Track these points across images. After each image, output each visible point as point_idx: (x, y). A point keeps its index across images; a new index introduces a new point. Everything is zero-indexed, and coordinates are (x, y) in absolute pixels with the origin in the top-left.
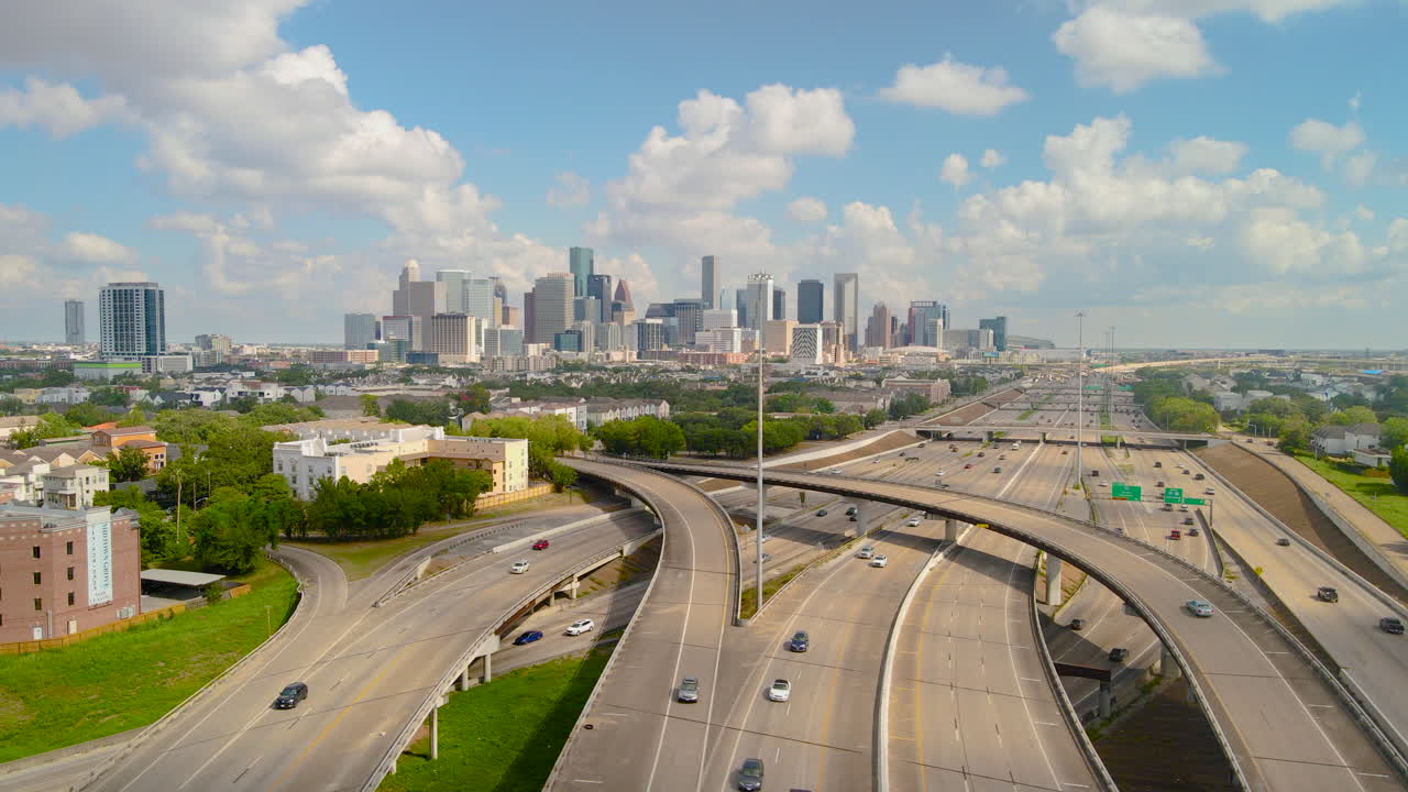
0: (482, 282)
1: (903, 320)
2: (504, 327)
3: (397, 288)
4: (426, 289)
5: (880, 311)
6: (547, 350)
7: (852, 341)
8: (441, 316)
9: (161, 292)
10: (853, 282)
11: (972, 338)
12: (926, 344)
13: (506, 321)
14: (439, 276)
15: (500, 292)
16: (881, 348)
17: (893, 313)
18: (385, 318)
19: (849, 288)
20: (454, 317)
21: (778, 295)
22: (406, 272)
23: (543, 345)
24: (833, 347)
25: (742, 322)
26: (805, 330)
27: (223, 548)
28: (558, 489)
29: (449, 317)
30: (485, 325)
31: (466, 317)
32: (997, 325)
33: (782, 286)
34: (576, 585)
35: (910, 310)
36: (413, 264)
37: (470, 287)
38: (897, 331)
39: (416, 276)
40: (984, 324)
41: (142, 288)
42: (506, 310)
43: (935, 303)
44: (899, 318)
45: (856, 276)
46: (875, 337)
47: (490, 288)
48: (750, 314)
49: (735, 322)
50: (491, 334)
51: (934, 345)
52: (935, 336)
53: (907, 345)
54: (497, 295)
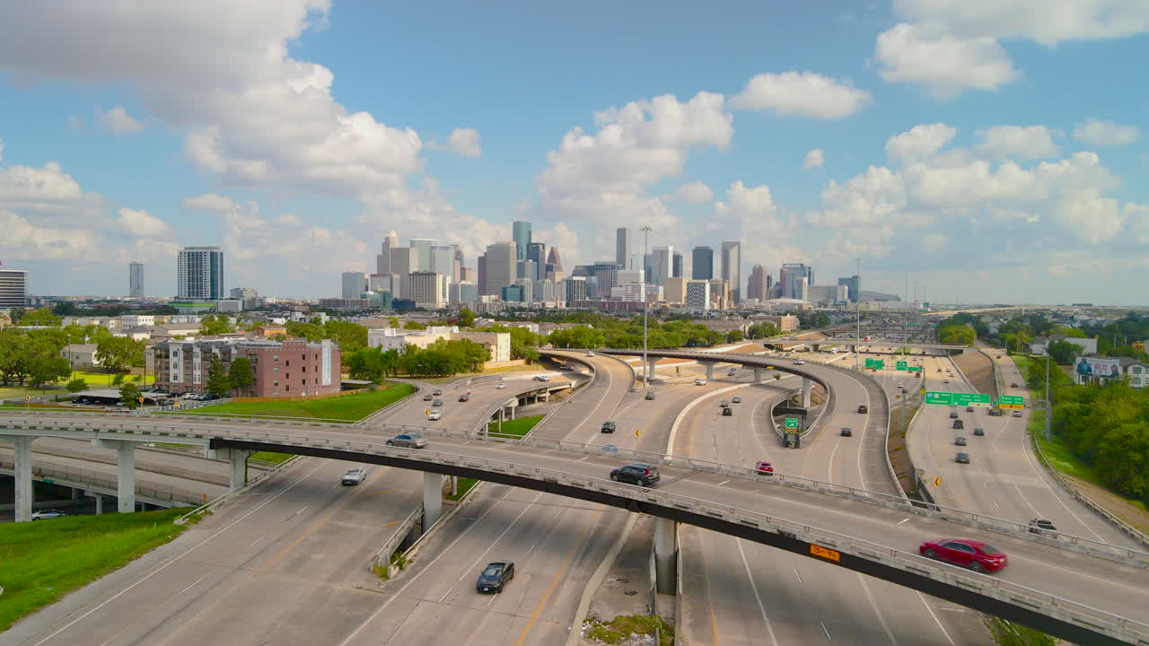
0: (446, 248)
1: (776, 279)
2: (463, 282)
3: (381, 253)
4: (402, 254)
5: (758, 272)
6: (496, 300)
7: (735, 295)
8: (416, 274)
9: (222, 253)
10: (736, 247)
11: (831, 292)
12: (794, 297)
13: (463, 277)
14: (413, 243)
15: (459, 256)
16: (757, 300)
17: (769, 274)
18: (372, 276)
19: (733, 253)
20: (426, 274)
21: (677, 259)
22: (387, 239)
23: (493, 297)
24: (719, 298)
25: (648, 279)
26: (696, 284)
27: (367, 370)
28: (528, 362)
29: (422, 274)
30: (449, 281)
31: (435, 274)
32: (852, 283)
33: (681, 252)
34: (548, 394)
35: (782, 271)
36: (393, 234)
37: (437, 252)
38: (771, 287)
39: (395, 244)
40: (842, 281)
41: (209, 251)
42: (463, 270)
43: (802, 265)
44: (773, 277)
45: (738, 244)
46: (754, 291)
47: (452, 253)
48: (655, 273)
49: (642, 278)
50: (454, 288)
51: (800, 298)
52: (800, 291)
53: (779, 297)
54: (457, 259)
